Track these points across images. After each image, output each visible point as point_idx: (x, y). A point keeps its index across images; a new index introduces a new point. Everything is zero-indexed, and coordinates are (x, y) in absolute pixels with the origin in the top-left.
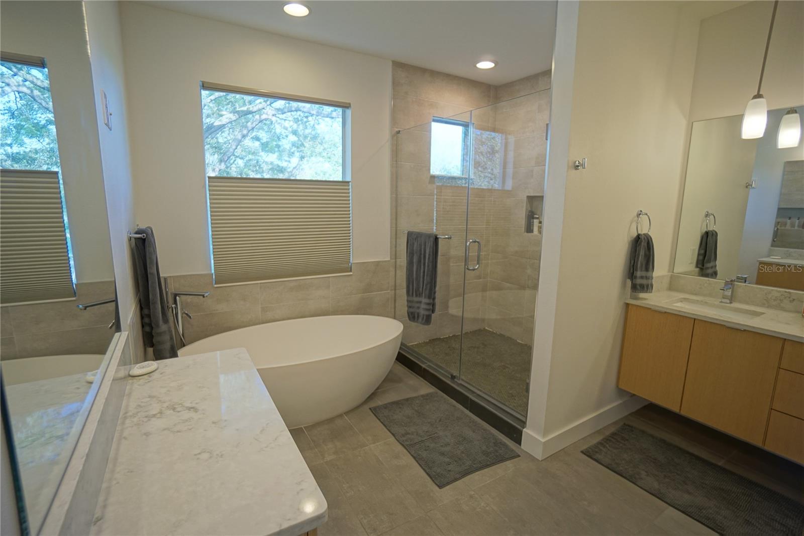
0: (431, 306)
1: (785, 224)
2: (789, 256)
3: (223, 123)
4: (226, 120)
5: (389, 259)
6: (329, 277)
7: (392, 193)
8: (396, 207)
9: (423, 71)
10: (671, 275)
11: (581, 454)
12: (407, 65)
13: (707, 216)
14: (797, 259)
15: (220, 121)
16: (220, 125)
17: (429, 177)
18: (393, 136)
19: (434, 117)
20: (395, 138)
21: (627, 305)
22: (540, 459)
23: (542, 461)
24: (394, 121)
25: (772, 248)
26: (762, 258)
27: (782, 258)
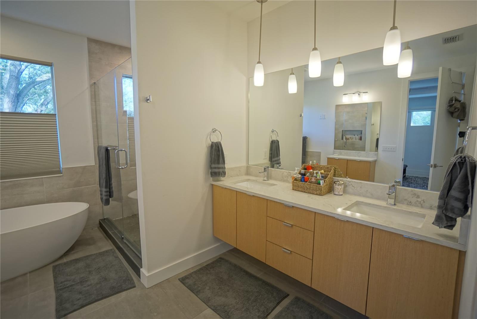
0: (109, 193)
1: (353, 138)
2: (341, 154)
3: (44, 80)
4: (46, 78)
5: (94, 164)
6: (43, 178)
7: (93, 122)
8: (97, 130)
9: (113, 46)
10: (247, 166)
11: (178, 280)
12: (99, 41)
13: (273, 131)
14: (344, 155)
15: (41, 78)
16: (41, 81)
17: (123, 112)
18: (91, 86)
19: (123, 74)
20: (93, 87)
21: (213, 185)
22: (147, 288)
23: (148, 288)
24: (91, 76)
25: (335, 150)
26: (330, 155)
27: (338, 155)
